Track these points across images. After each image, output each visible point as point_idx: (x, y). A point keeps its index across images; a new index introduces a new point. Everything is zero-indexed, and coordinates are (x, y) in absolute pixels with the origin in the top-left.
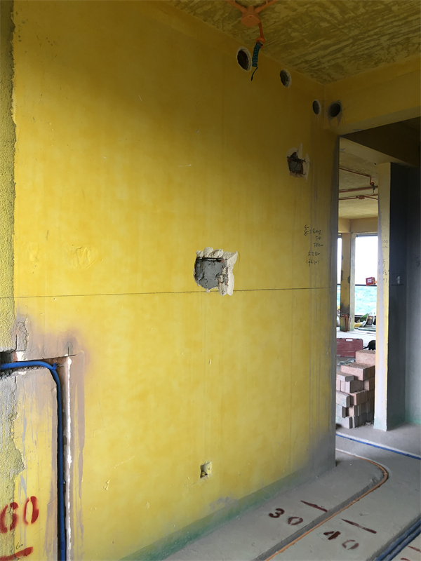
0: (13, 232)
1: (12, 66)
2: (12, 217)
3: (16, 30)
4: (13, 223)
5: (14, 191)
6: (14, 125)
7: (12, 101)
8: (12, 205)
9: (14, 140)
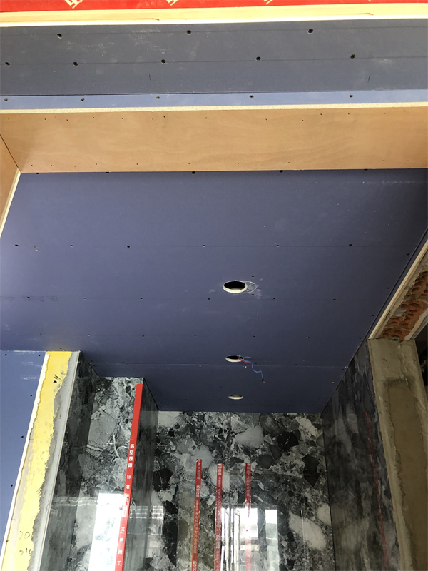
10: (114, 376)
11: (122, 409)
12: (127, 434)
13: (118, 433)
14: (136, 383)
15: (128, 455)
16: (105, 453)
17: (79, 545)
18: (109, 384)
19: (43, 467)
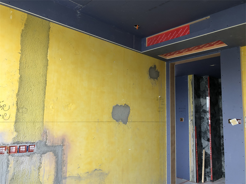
0: (45, 98)
1: (48, 40)
2: (45, 92)
3: (51, 29)
4: (45, 94)
5: (46, 83)
6: (48, 60)
7: (48, 52)
8: (45, 88)
9: (47, 65)
10: (203, 76)
11: (206, 82)
12: (207, 86)
13: (206, 87)
14: (208, 77)
15: (208, 90)
16: (204, 90)
17: (202, 105)
18: (202, 78)
19: (192, 94)
